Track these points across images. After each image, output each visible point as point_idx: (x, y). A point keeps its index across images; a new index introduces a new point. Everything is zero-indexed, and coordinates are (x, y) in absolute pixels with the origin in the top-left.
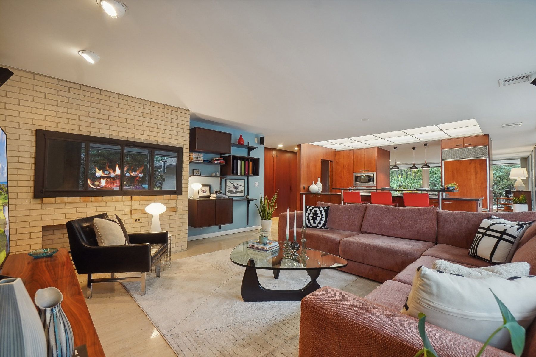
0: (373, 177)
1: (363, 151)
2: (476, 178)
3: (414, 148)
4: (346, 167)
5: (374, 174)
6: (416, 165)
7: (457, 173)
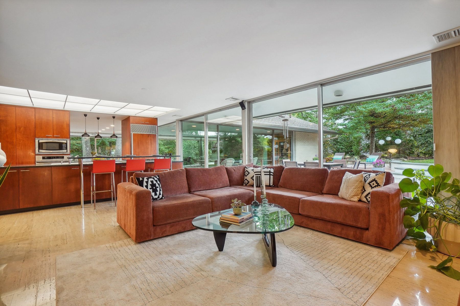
0: (66, 144)
1: (51, 112)
2: (151, 147)
3: (98, 118)
4: (22, 129)
5: (67, 141)
6: (100, 135)
7: (141, 143)
